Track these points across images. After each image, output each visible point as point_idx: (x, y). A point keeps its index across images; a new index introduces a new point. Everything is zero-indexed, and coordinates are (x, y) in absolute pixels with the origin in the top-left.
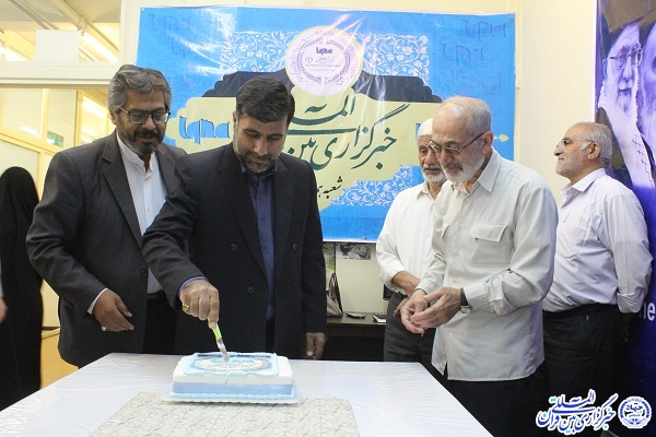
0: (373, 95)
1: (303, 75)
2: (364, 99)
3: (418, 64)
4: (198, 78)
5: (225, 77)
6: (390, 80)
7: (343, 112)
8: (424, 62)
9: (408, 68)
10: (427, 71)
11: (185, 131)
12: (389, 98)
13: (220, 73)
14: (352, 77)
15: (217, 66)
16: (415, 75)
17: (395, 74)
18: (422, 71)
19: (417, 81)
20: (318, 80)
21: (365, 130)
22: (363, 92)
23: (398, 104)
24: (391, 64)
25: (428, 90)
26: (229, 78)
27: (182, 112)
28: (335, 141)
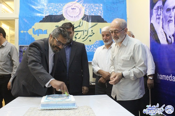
0: (88, 21)
1: (68, 16)
2: (85, 22)
3: (100, 12)
4: (38, 17)
5: (45, 17)
6: (92, 17)
7: (79, 26)
8: (101, 11)
9: (97, 13)
10: (103, 14)
11: (34, 32)
12: (92, 22)
13: (44, 15)
14: (82, 16)
15: (43, 13)
16: (99, 15)
17: (93, 15)
18: (101, 14)
19: (100, 17)
20: (72, 17)
21: (86, 31)
22: (85, 20)
23: (95, 23)
24: (92, 12)
25: (103, 19)
26: (47, 17)
27: (33, 27)
28: (77, 34)
